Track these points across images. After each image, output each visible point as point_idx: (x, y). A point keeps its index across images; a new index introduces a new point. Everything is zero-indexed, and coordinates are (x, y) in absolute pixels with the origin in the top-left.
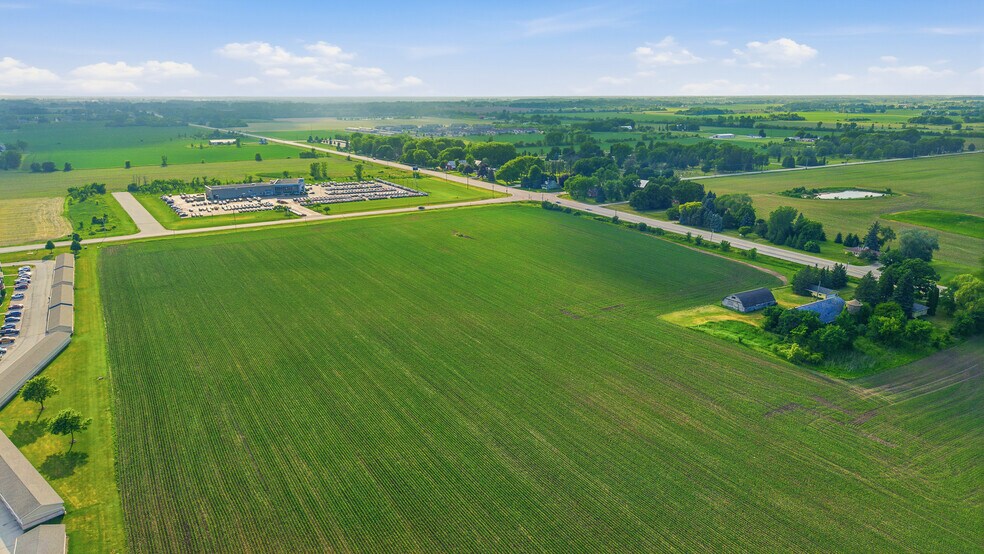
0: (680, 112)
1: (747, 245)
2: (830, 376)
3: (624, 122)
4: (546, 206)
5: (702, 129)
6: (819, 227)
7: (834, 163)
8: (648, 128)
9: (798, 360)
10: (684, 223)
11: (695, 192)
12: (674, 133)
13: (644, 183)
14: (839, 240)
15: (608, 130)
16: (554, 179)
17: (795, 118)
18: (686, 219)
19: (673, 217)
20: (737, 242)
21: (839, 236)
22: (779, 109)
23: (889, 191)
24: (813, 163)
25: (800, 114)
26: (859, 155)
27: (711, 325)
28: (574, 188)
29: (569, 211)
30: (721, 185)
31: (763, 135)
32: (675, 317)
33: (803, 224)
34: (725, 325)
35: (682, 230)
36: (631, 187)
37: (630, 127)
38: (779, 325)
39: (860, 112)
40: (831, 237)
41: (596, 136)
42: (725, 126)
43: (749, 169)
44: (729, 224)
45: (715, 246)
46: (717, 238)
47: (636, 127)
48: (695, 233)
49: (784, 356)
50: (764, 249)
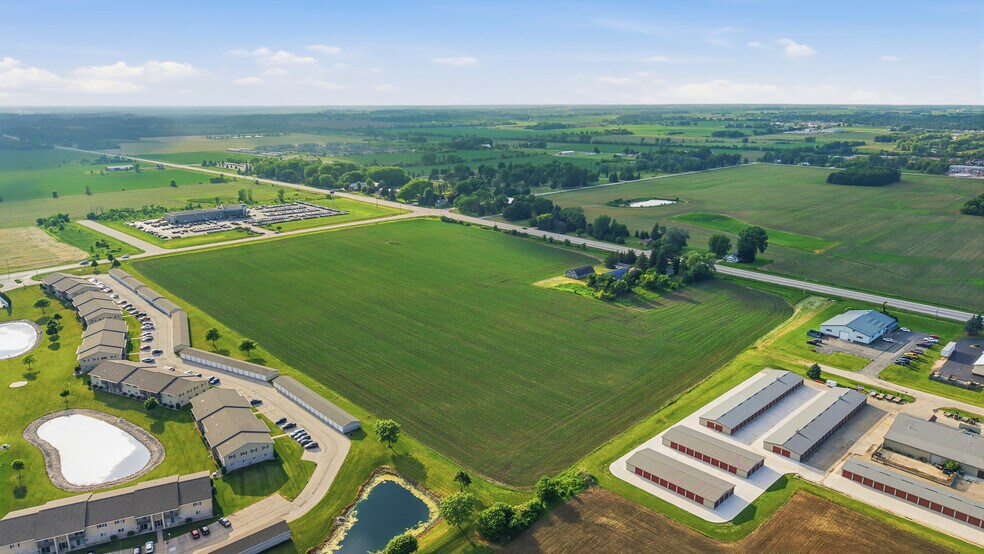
0: (528, 127)
1: (580, 241)
2: (619, 304)
3: (483, 141)
4: (444, 220)
5: (549, 145)
6: (624, 227)
7: (646, 177)
8: (505, 146)
9: (604, 298)
10: (540, 229)
11: (546, 206)
12: (526, 151)
13: (511, 200)
14: (637, 236)
15: (471, 148)
16: (443, 197)
17: (625, 132)
18: (542, 226)
19: (533, 225)
20: (574, 240)
21: (637, 233)
22: (613, 122)
23: (677, 200)
24: (631, 178)
25: (629, 128)
26: (666, 170)
27: (560, 286)
28: (462, 205)
29: (461, 223)
30: (564, 199)
31: (597, 151)
32: (541, 284)
33: (615, 225)
34: (567, 286)
35: (540, 233)
36: (502, 204)
37: (489, 146)
38: (594, 283)
39: (678, 125)
40: (633, 234)
41: (463, 154)
42: (567, 142)
43: (585, 184)
44: (570, 229)
45: (561, 243)
46: (562, 238)
47: (494, 144)
48: (549, 235)
49: (597, 298)
50: (591, 243)
